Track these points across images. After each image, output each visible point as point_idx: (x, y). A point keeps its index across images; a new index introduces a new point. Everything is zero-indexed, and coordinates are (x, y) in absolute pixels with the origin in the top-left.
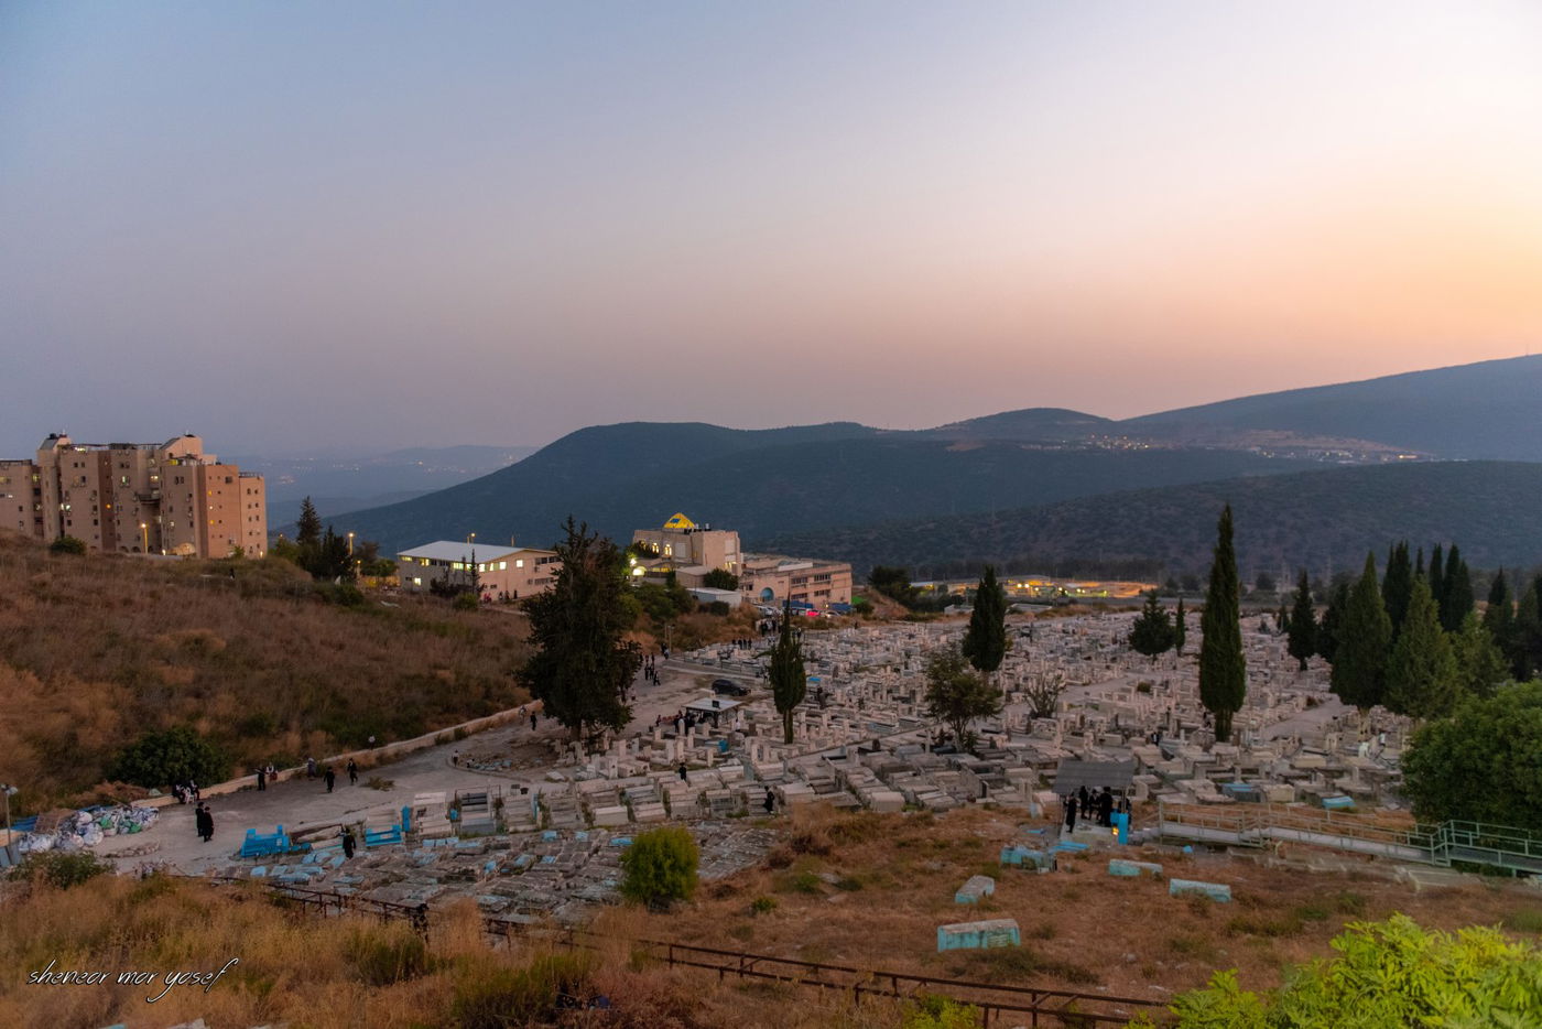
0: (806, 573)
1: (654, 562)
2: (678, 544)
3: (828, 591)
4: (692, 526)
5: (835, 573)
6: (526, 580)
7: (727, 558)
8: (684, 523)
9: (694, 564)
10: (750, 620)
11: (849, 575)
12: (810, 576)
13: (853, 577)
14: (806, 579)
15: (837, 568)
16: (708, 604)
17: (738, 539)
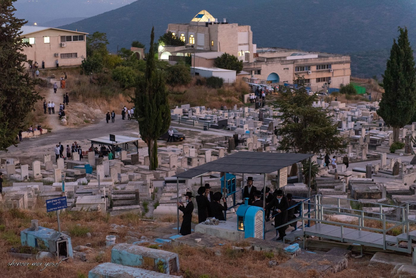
0: (310, 62)
1: (177, 49)
2: (199, 34)
3: (329, 78)
4: (213, 20)
5: (336, 63)
6: (53, 53)
7: (240, 48)
8: (207, 17)
9: (211, 50)
10: (239, 94)
11: (348, 66)
12: (313, 65)
13: (351, 66)
14: (309, 67)
15: (338, 59)
16: (205, 78)
17: (251, 32)
